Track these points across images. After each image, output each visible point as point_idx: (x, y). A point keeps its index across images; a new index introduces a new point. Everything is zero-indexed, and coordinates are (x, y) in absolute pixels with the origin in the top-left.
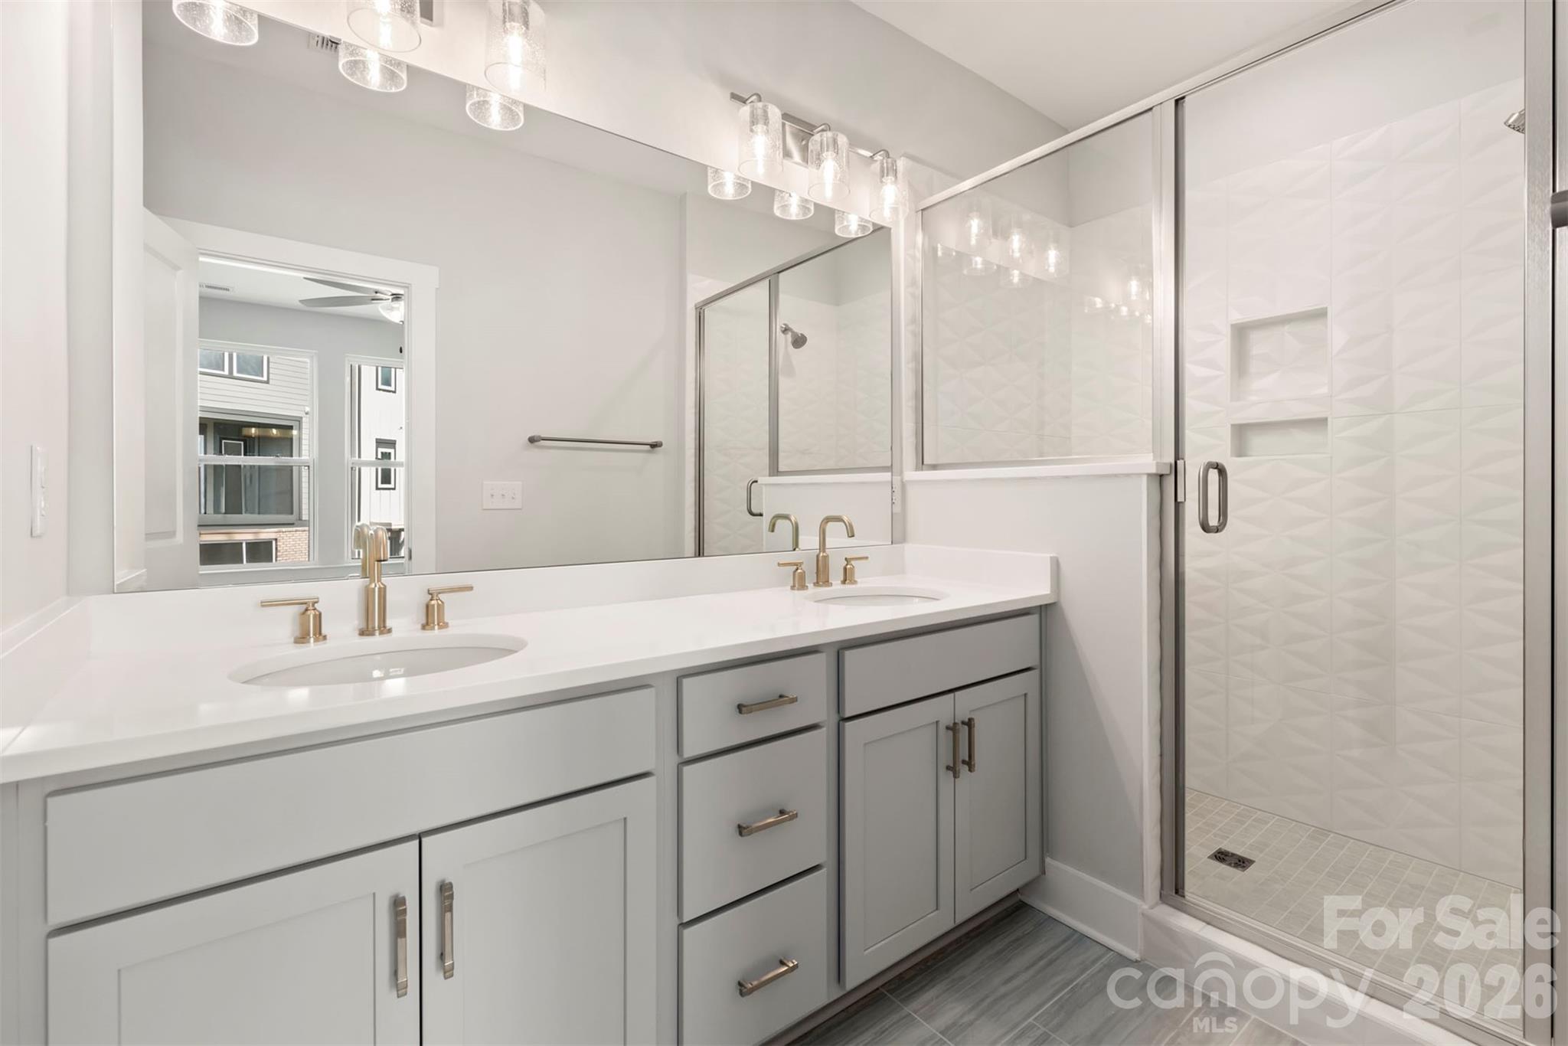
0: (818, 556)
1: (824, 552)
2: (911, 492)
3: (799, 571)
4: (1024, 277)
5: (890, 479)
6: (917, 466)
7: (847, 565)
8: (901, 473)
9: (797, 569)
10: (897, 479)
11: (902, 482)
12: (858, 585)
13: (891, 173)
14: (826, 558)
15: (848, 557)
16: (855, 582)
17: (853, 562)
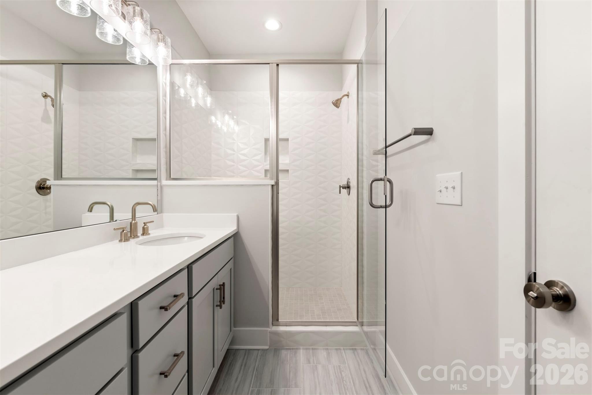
0: (131, 223)
1: (135, 220)
2: (166, 191)
3: (124, 232)
4: (197, 105)
5: (157, 184)
6: (166, 178)
7: (144, 226)
8: (160, 181)
9: (123, 231)
10: (159, 184)
11: (161, 185)
12: (151, 236)
13: (162, 41)
14: (136, 223)
15: (145, 222)
16: (149, 234)
17: (148, 224)
